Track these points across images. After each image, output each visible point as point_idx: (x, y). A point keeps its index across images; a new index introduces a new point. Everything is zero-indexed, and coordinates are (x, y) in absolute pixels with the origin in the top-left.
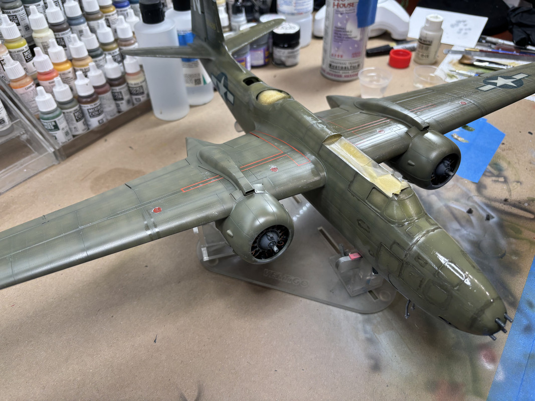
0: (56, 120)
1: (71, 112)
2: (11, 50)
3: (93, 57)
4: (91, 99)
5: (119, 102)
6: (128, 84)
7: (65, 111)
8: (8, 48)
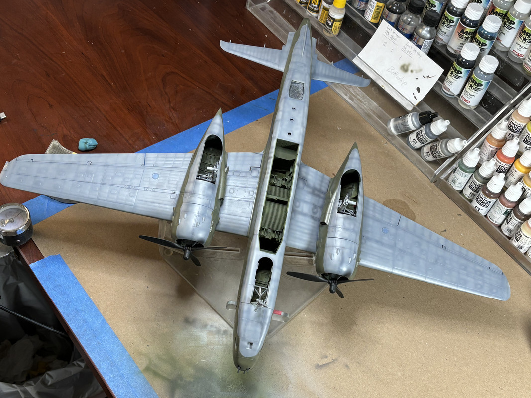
1: (473, 179)
5: (505, 222)
6: (522, 224)
7: (473, 176)
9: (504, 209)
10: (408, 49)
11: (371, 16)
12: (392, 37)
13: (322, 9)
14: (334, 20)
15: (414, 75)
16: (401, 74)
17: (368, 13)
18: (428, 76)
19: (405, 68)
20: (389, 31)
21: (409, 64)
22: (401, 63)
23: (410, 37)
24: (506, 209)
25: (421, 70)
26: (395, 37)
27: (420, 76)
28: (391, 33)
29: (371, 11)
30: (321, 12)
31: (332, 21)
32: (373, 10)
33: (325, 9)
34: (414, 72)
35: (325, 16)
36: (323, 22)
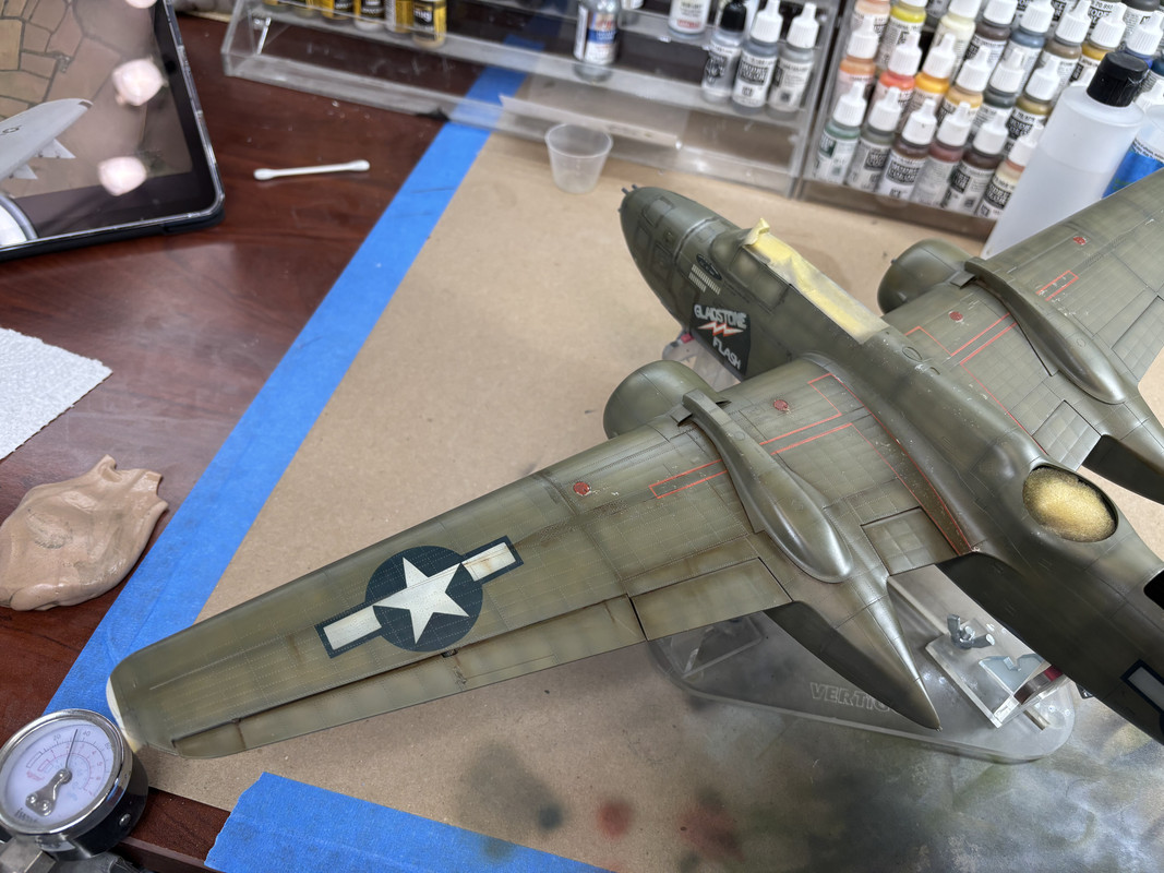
0: (840, 141)
1: (868, 147)
2: (893, 19)
3: (987, 101)
4: (914, 151)
5: (954, 192)
7: (865, 141)
8: (892, 13)
9: (947, 168)
14: (433, 6)
24: (951, 164)
30: (393, 11)
31: (429, 8)
35: (404, 13)
36: (406, 27)
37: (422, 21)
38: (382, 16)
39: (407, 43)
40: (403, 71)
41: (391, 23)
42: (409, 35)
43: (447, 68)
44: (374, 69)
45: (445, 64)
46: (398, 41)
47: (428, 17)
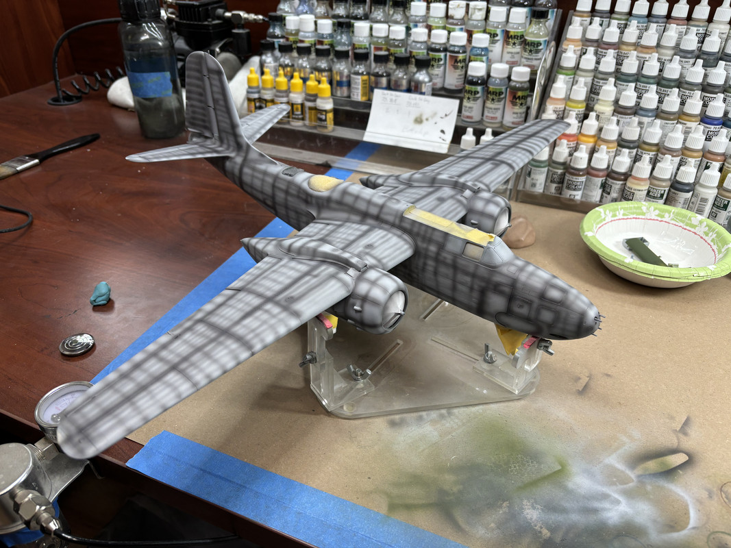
0: (533, 168)
1: (551, 171)
2: (567, 108)
3: (619, 145)
4: (577, 172)
5: (605, 194)
6: (625, 184)
7: (550, 168)
8: (566, 105)
9: (599, 181)
10: (413, 102)
11: (360, 94)
12: (391, 100)
13: (307, 110)
14: (326, 111)
15: (431, 122)
16: (418, 127)
17: (356, 94)
18: (446, 115)
19: (419, 121)
20: (386, 96)
21: (421, 115)
22: (413, 117)
23: (409, 90)
24: (601, 179)
25: (435, 114)
26: (394, 98)
27: (437, 119)
28: (389, 97)
29: (357, 89)
30: (307, 116)
31: (324, 113)
32: (360, 87)
33: (311, 109)
34: (430, 119)
35: (313, 117)
36: (314, 123)
37: (321, 120)
38: (303, 119)
39: (315, 131)
40: (312, 145)
41: (307, 122)
42: (315, 127)
43: (333, 143)
44: (298, 145)
45: (332, 140)
46: (310, 131)
47: (323, 117)
